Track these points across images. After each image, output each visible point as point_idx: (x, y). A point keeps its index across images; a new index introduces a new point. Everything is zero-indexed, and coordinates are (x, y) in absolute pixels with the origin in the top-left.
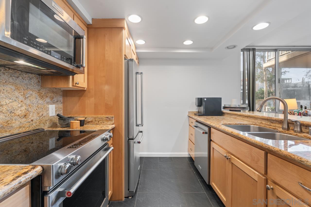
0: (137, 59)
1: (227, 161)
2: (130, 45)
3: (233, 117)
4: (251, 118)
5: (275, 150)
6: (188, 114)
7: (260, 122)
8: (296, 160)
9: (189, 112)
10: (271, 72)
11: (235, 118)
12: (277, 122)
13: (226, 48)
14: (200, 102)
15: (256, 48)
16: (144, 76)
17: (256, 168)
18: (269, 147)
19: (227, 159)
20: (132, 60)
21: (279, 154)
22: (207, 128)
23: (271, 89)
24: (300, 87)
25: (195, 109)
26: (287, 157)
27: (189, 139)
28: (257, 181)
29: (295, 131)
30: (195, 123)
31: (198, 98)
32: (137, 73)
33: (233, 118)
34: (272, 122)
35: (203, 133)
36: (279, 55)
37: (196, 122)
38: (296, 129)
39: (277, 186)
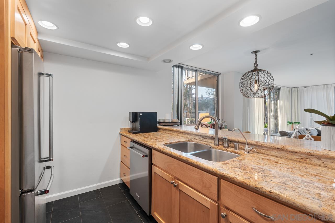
0: (39, 51)
1: (174, 189)
2: (26, 25)
3: (168, 132)
4: (186, 134)
5: (230, 176)
6: (120, 131)
7: (194, 138)
8: (252, 187)
9: (121, 129)
10: (186, 88)
11: (170, 134)
12: (209, 138)
13: (163, 61)
14: (135, 117)
15: (184, 66)
16: (55, 79)
17: (208, 195)
18: (223, 174)
19: (175, 186)
20: (31, 51)
21: (234, 181)
22: (148, 150)
23: (186, 102)
24: (200, 101)
25: (128, 125)
26: (243, 184)
27: (122, 161)
28: (209, 208)
29: (224, 147)
30: (129, 144)
31: (133, 113)
32: (40, 74)
33: (169, 134)
34: (204, 138)
35: (143, 156)
36: (198, 74)
37: (131, 141)
38: (225, 145)
39: (231, 212)
